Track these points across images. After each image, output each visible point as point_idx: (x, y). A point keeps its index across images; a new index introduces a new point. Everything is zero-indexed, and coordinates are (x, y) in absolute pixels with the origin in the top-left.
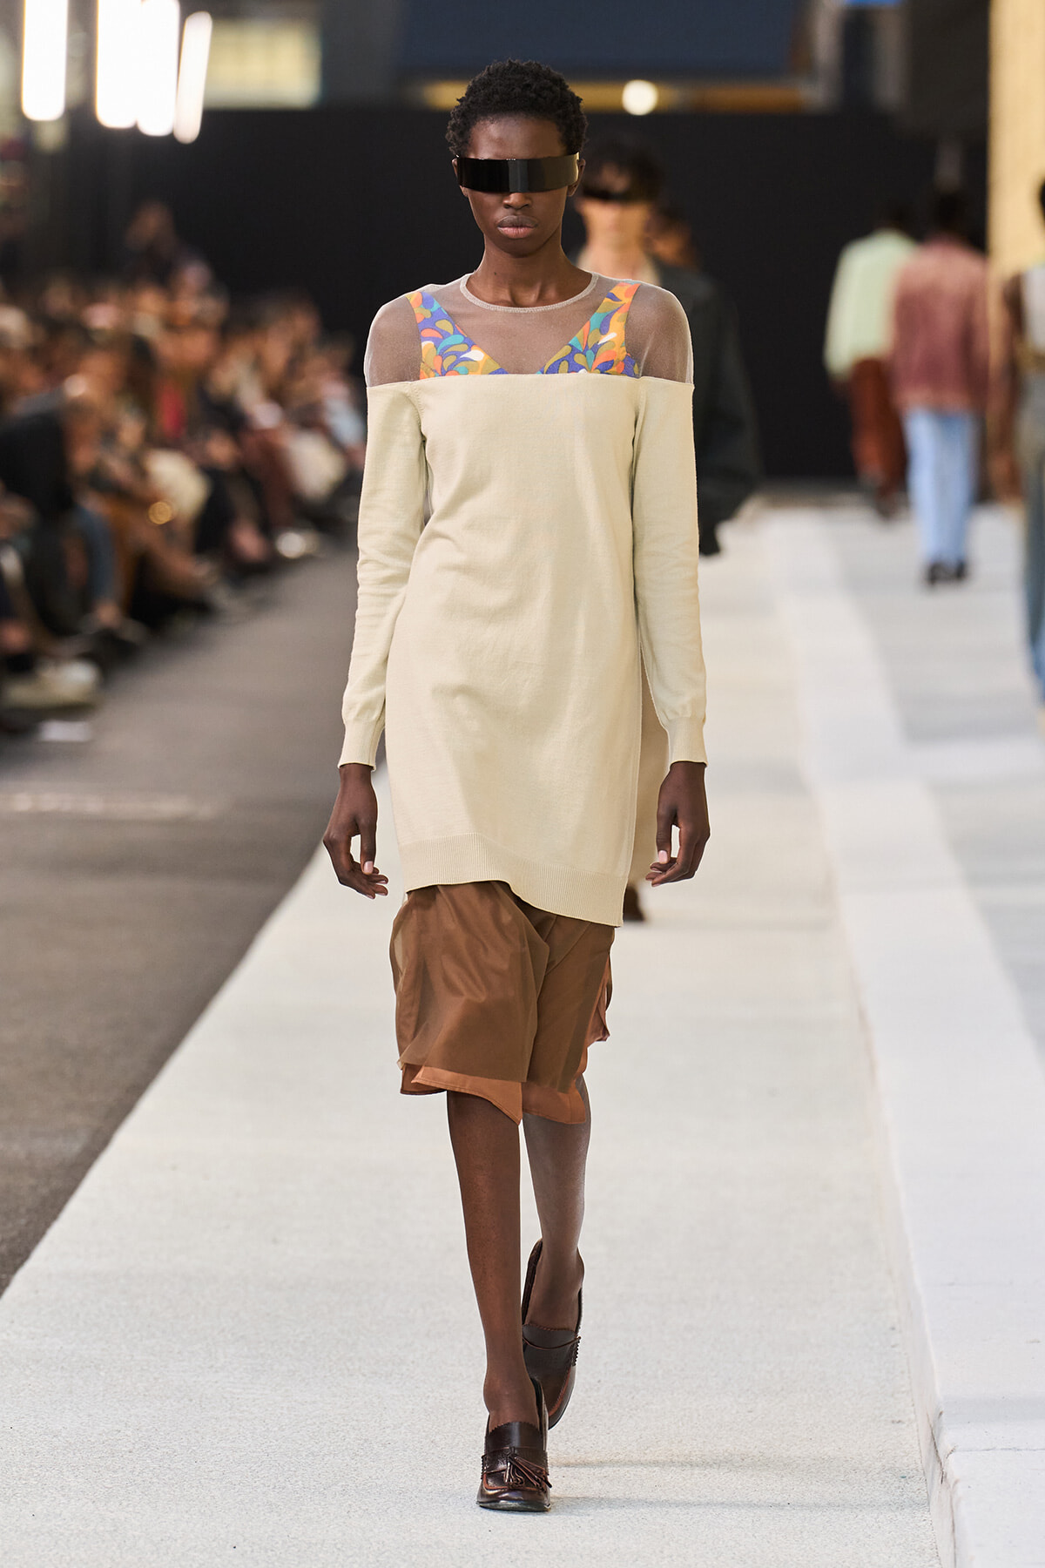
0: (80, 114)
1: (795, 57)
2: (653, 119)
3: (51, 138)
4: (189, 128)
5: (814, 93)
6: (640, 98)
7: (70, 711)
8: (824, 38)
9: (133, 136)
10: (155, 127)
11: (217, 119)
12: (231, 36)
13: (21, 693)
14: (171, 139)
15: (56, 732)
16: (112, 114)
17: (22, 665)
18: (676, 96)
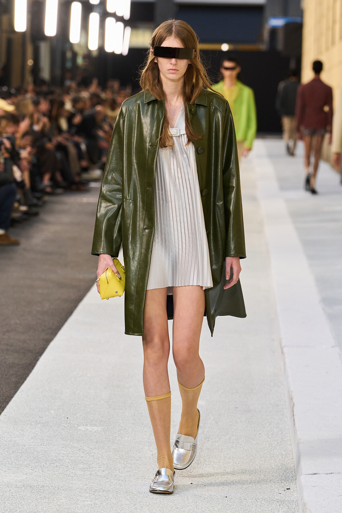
0: (101, 49)
1: (259, 38)
2: (228, 52)
3: (95, 54)
4: (125, 52)
5: (263, 47)
6: (225, 47)
7: (96, 180)
8: (266, 35)
9: (113, 54)
10: (118, 52)
11: (132, 50)
12: (135, 32)
13: (85, 176)
14: (121, 55)
15: (93, 185)
16: (108, 49)
17: (85, 170)
18: (232, 47)
